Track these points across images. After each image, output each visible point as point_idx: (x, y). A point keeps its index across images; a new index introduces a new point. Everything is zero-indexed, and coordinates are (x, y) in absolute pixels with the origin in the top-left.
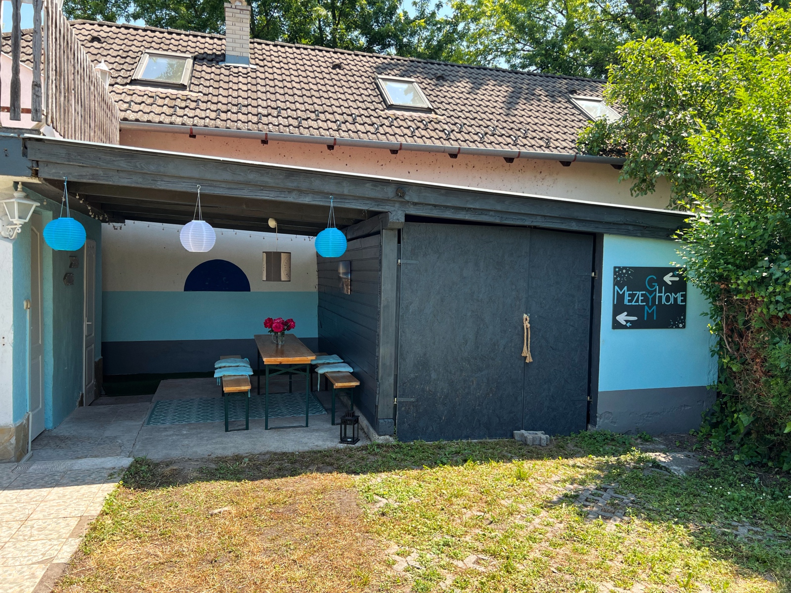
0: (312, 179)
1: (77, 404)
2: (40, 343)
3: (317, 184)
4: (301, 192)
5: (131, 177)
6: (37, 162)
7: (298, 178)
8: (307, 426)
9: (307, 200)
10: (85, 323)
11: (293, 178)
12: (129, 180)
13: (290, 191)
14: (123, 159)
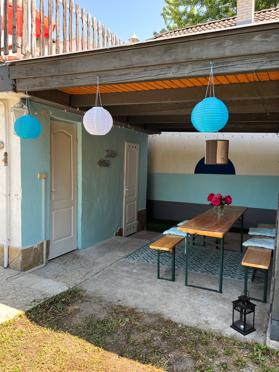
0: (190, 48)
1: (114, 234)
2: (72, 199)
3: (195, 52)
4: (180, 64)
5: (59, 80)
6: (15, 80)
7: (175, 50)
8: (221, 292)
9: (186, 72)
10: (125, 189)
11: (172, 51)
12: (58, 82)
13: (169, 65)
14: (53, 66)
